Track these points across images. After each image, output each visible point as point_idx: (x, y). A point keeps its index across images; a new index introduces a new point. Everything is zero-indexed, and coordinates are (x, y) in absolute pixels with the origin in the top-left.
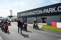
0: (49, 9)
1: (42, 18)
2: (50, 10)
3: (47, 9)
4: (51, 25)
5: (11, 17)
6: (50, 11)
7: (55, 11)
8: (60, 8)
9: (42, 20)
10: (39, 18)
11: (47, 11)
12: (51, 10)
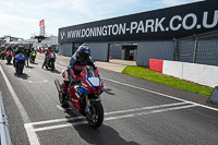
0: (147, 22)
1: (124, 47)
2: (150, 23)
3: (141, 22)
4: (147, 67)
5: (40, 38)
6: (149, 29)
7: (163, 30)
8: (176, 20)
9: (123, 51)
10: (118, 45)
11: (140, 27)
12: (151, 26)
